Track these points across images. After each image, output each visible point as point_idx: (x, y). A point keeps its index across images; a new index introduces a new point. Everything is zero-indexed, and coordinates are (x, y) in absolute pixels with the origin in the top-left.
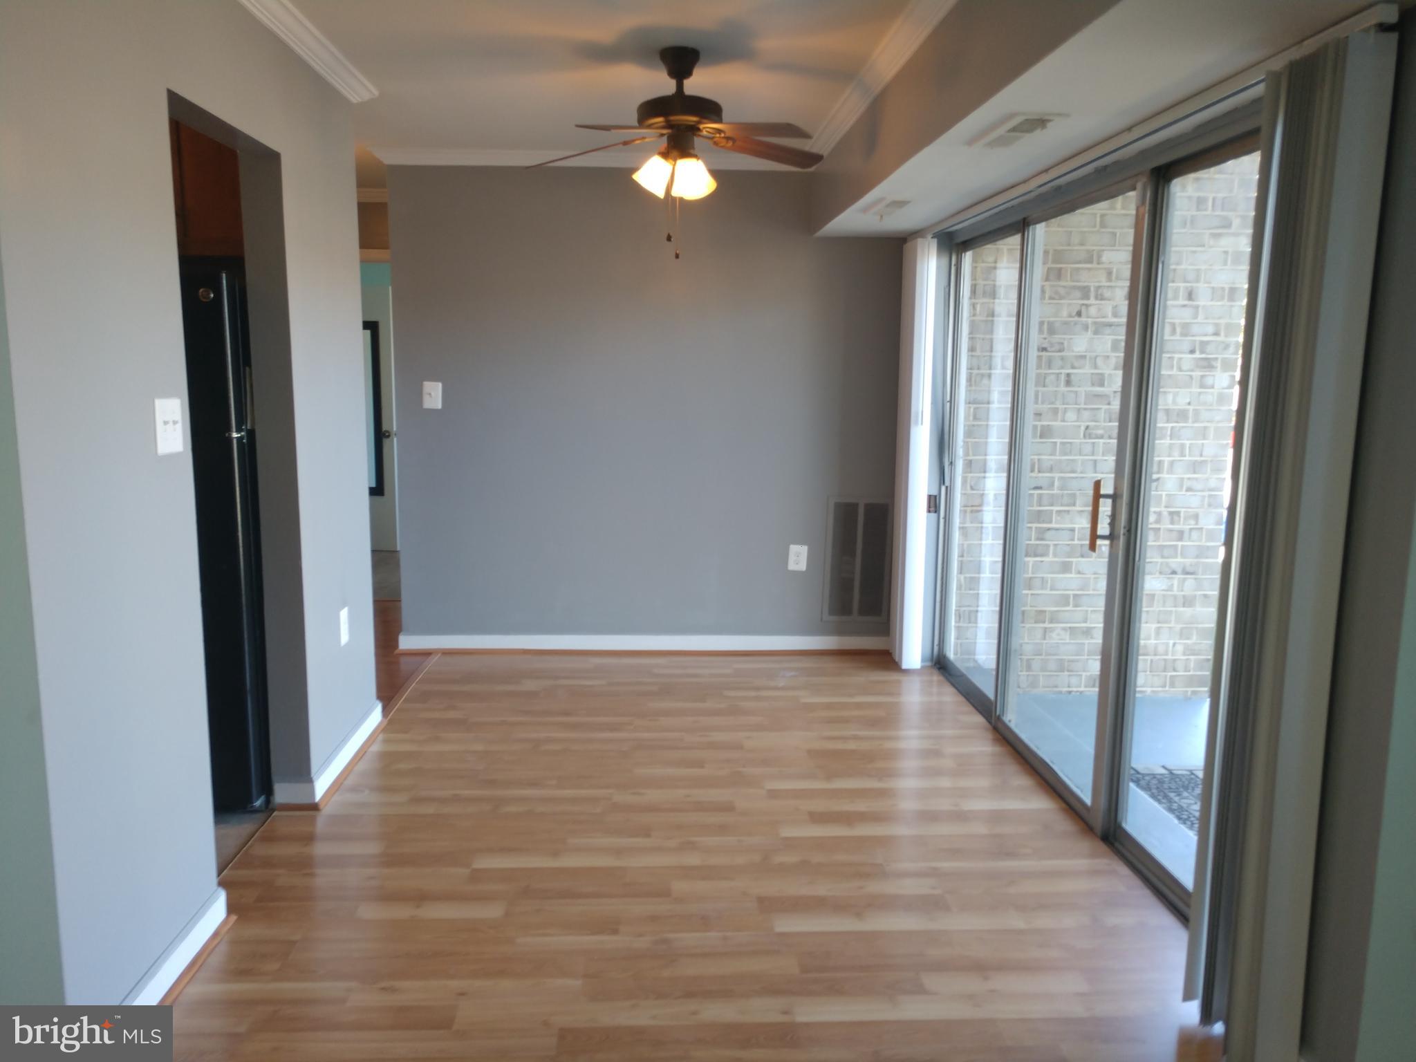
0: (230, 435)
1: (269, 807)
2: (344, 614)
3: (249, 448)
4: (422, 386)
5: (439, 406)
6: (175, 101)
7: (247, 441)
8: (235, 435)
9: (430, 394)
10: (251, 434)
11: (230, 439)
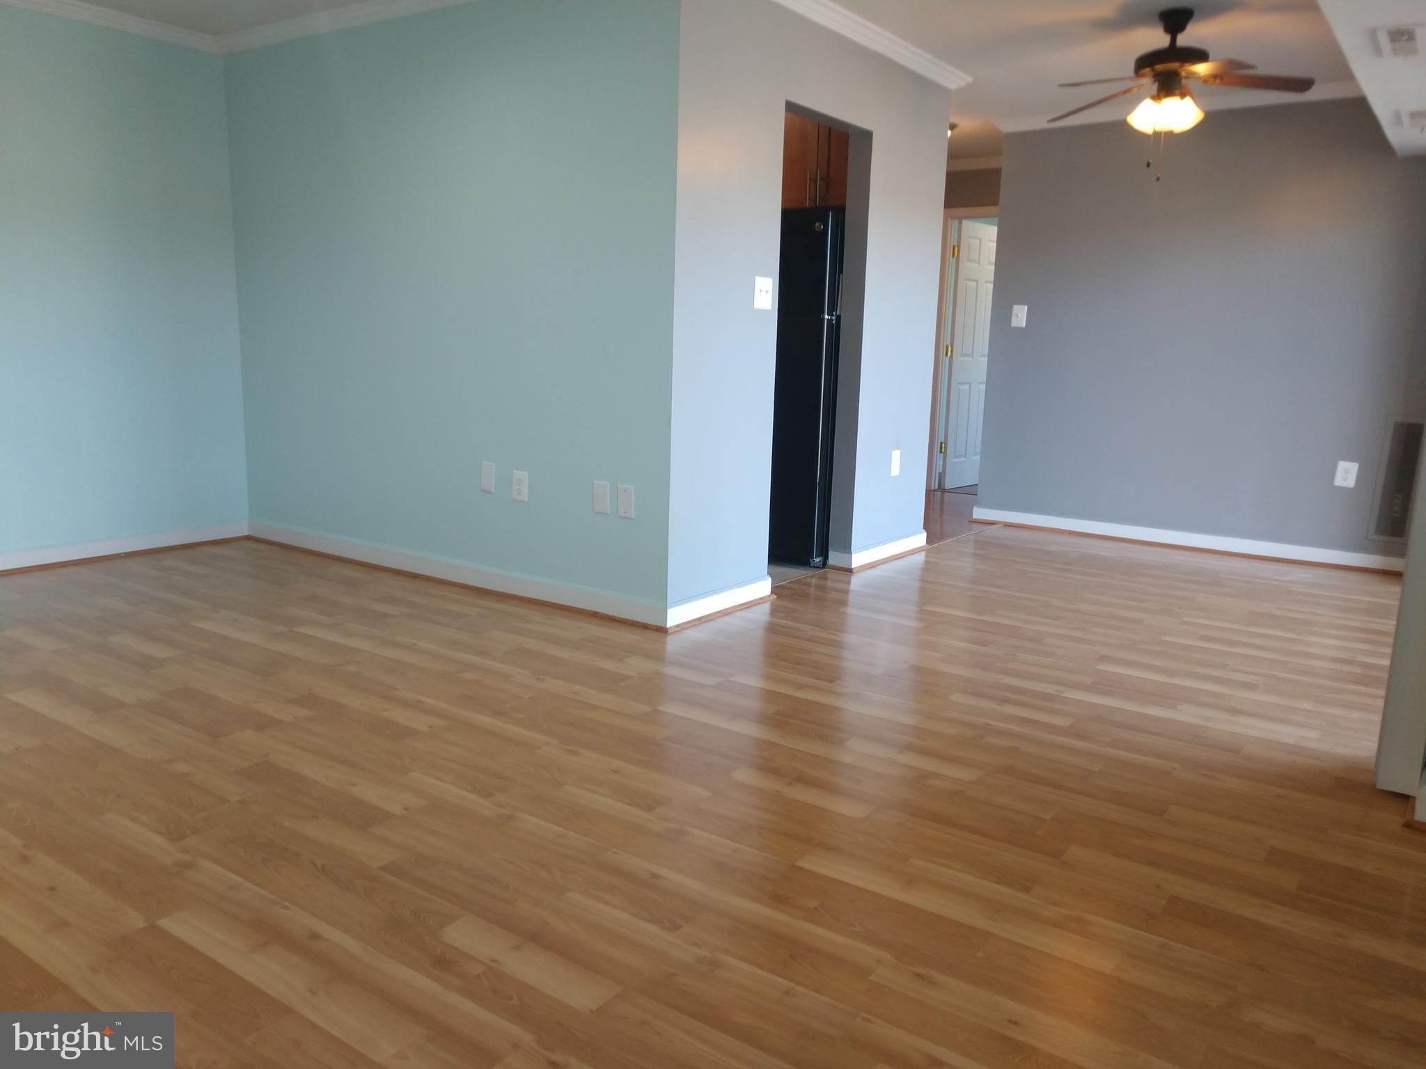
0: (823, 316)
1: (825, 564)
2: (896, 455)
3: (835, 328)
4: (1012, 308)
5: (1024, 325)
6: (791, 107)
7: (836, 322)
8: (826, 317)
9: (1017, 315)
10: (838, 318)
11: (823, 319)
